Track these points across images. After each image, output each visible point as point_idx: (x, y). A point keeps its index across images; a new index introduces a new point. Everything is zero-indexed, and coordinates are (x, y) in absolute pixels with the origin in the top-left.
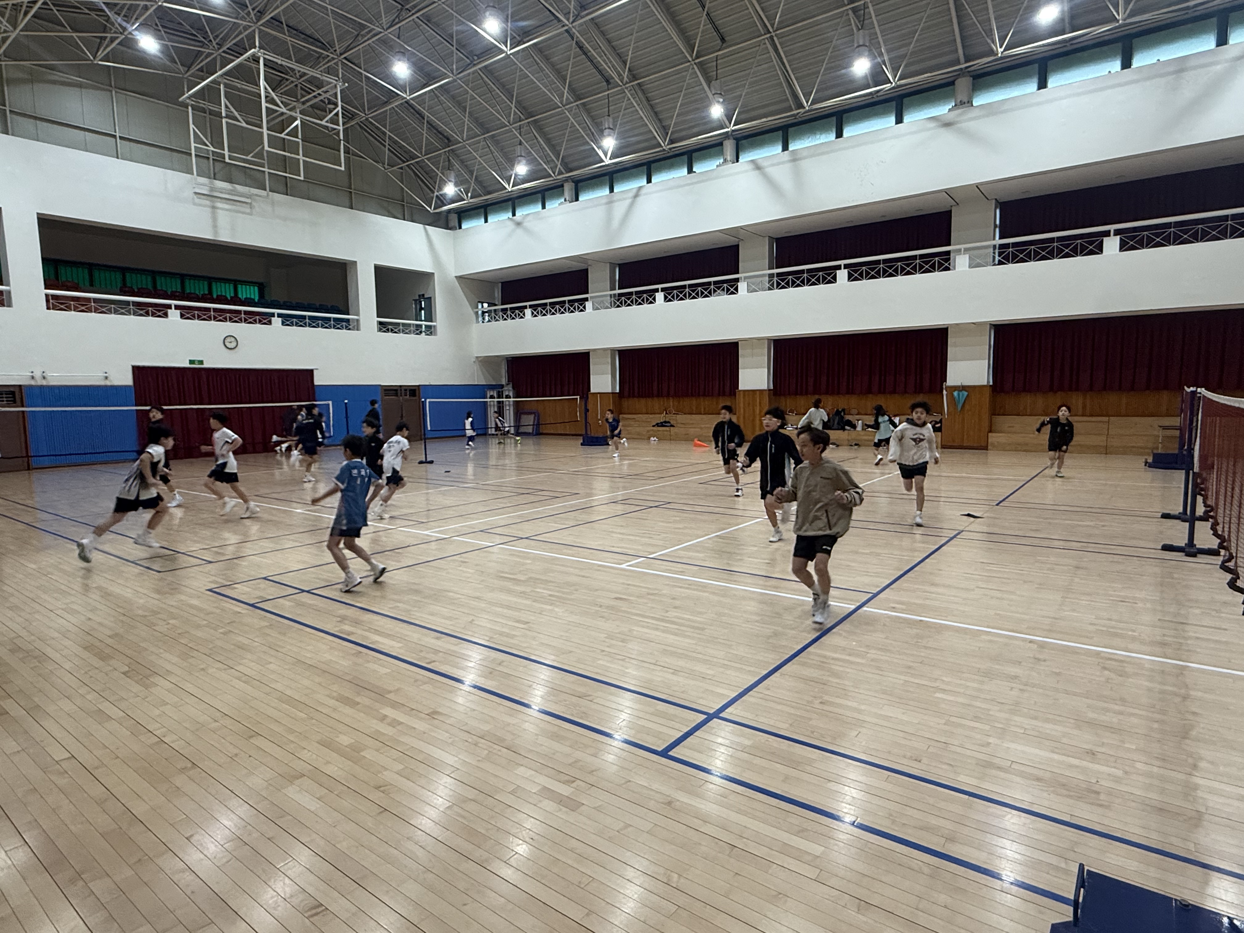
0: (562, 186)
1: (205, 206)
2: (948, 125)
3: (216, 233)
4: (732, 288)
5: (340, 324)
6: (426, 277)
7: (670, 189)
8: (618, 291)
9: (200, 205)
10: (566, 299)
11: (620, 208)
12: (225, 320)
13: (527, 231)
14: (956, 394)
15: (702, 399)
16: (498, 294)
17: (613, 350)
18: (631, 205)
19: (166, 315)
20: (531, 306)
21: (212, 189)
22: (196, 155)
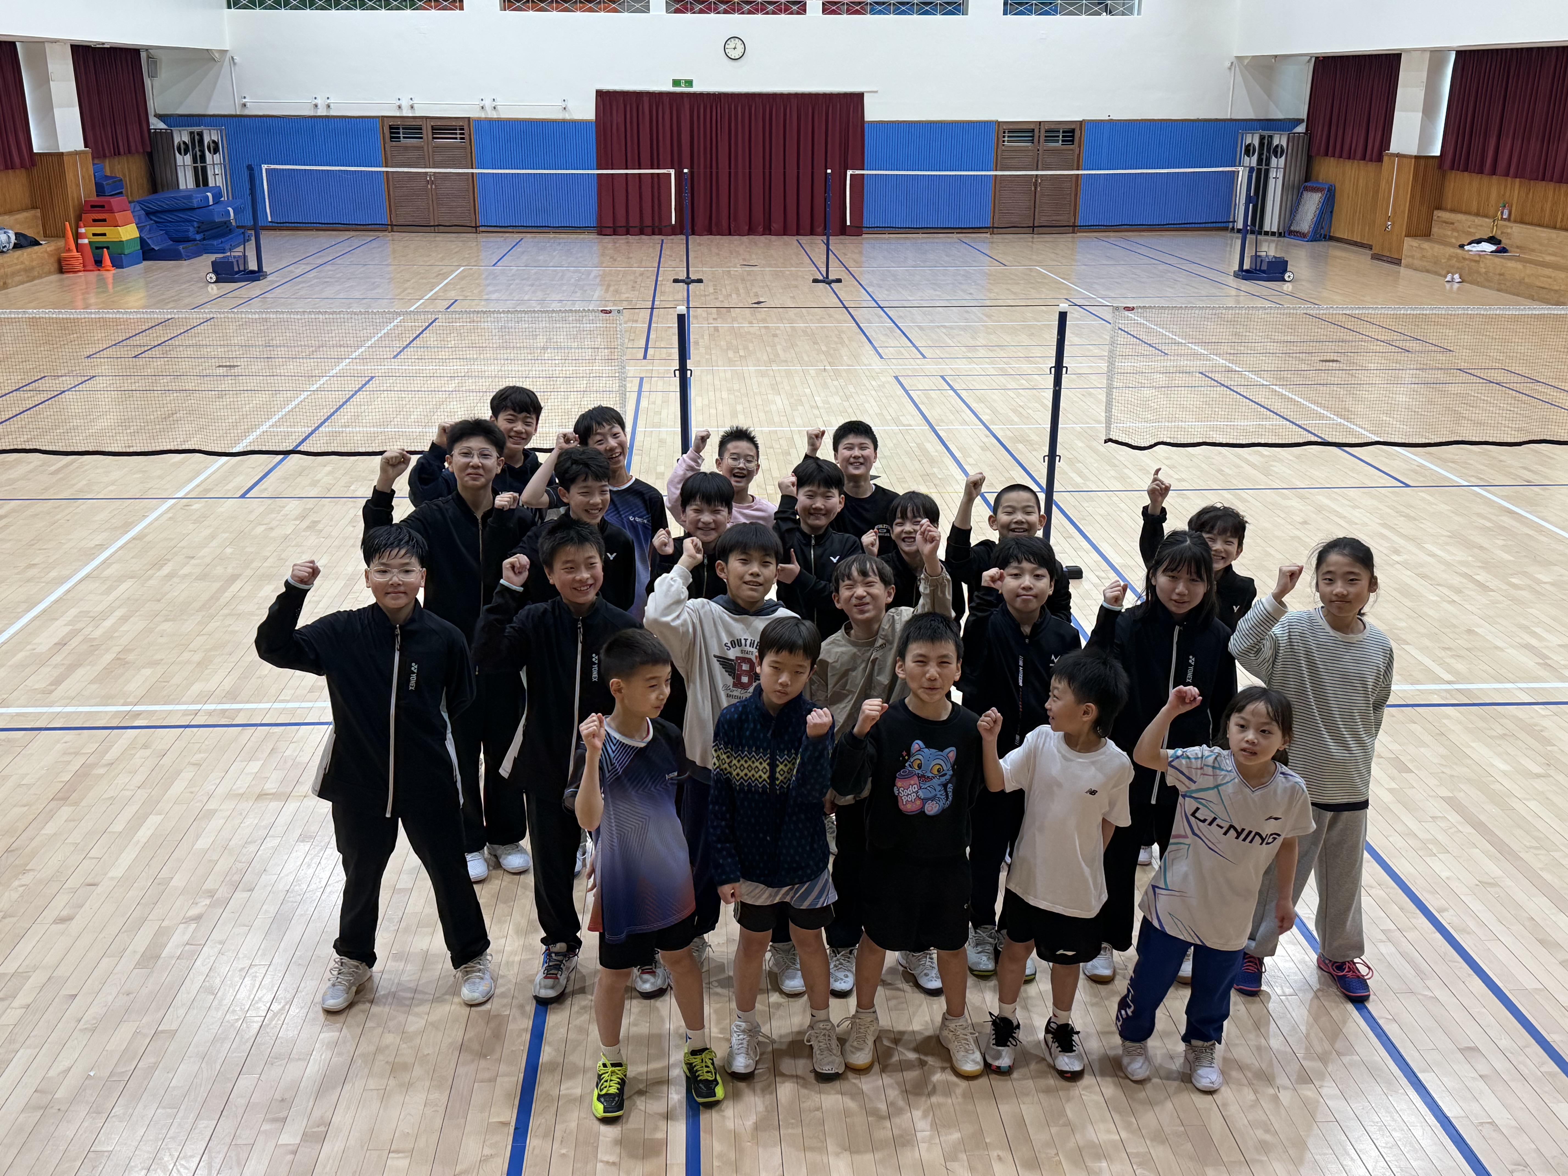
17: (1437, 53)
19: (647, 8)
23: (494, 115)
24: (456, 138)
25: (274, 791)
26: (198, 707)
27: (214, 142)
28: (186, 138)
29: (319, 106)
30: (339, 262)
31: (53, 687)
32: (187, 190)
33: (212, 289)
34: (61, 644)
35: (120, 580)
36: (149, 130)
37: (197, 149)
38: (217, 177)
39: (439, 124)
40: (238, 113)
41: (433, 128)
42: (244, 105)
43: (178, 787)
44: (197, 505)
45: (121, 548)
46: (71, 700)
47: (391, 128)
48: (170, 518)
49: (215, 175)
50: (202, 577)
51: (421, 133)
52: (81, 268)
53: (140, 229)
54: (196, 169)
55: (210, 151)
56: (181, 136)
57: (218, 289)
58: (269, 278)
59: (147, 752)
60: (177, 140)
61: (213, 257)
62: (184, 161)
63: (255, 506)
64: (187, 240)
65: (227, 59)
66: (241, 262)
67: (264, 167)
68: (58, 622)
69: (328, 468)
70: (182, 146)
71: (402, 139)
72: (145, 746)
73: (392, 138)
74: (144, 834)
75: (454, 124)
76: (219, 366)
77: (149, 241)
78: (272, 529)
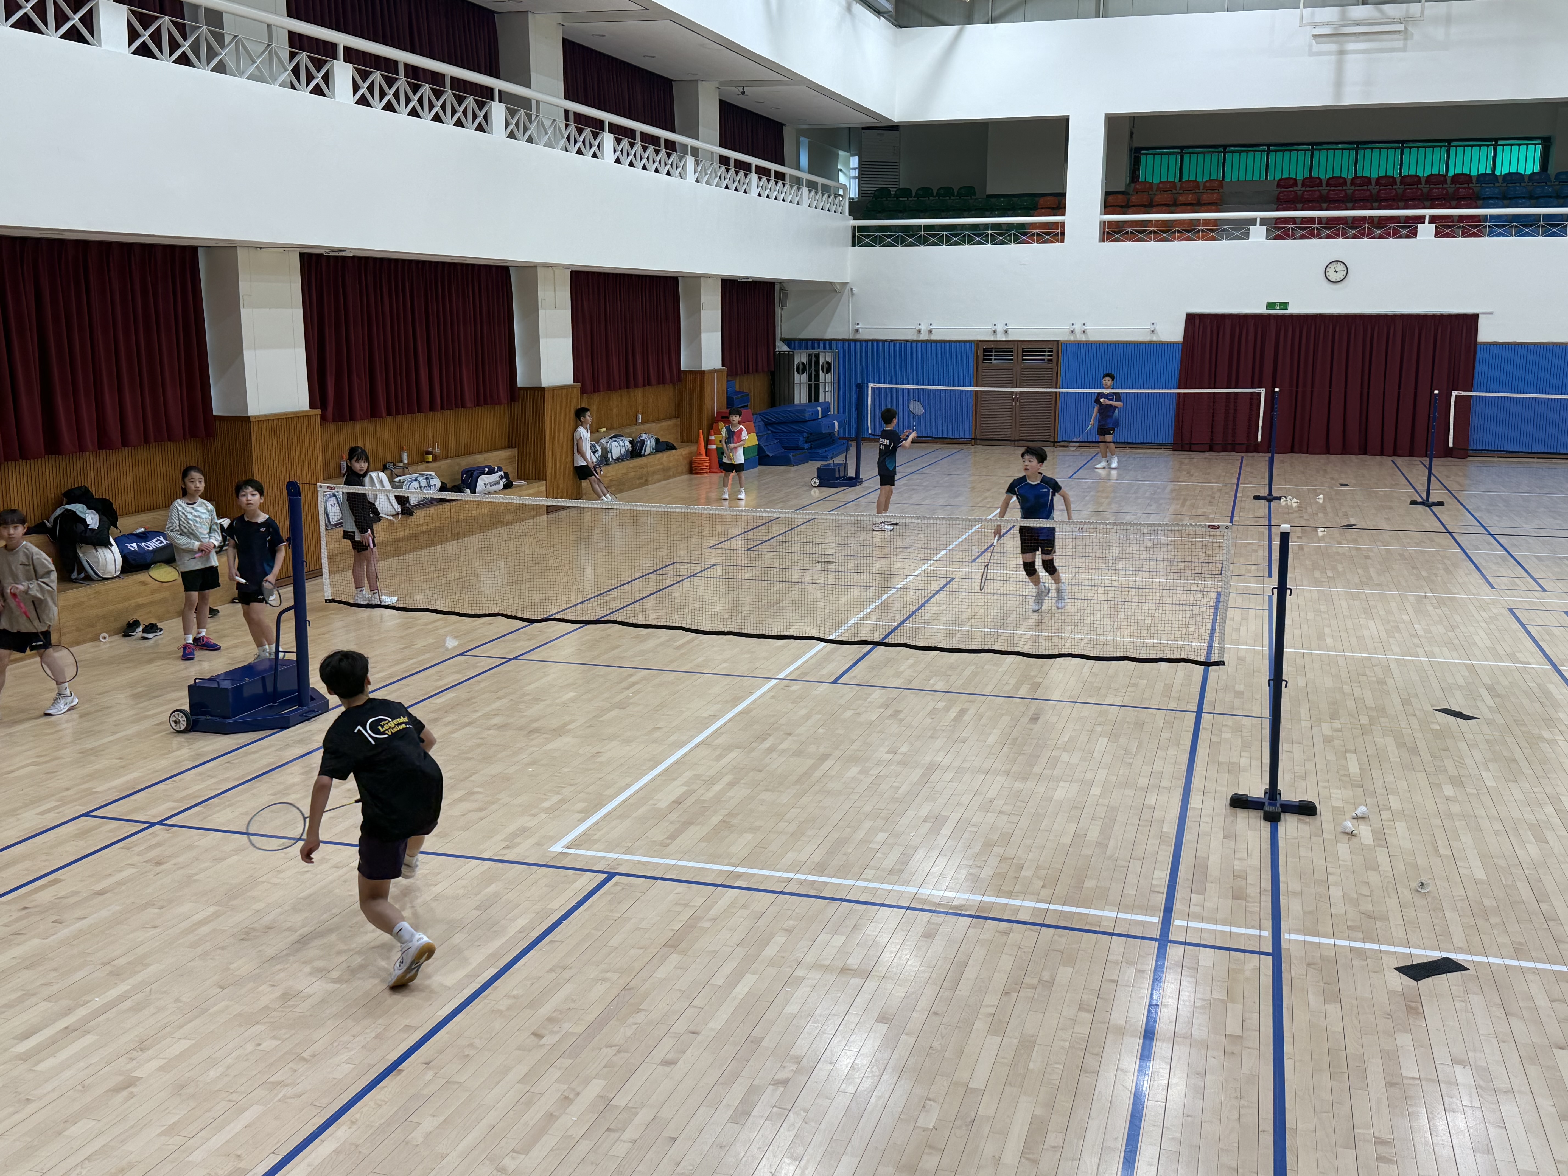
1: (1328, 54)
3: (1340, 94)
9: (1321, 54)
19: (1246, 236)
21: (1342, 23)
23: (1083, 338)
24: (1044, 360)
25: (856, 967)
26: (790, 875)
27: (828, 363)
28: (804, 360)
29: (922, 332)
30: (927, 471)
31: (670, 841)
32: (800, 405)
33: (815, 492)
34: (678, 802)
35: (729, 748)
36: (775, 352)
37: (813, 369)
38: (826, 394)
39: (1029, 347)
40: (851, 338)
41: (1024, 351)
42: (857, 331)
43: (770, 951)
44: (796, 687)
45: (730, 720)
46: (685, 854)
47: (985, 350)
48: (773, 697)
49: (825, 392)
50: (798, 753)
51: (1012, 356)
52: (707, 469)
53: (759, 438)
54: (810, 386)
55: (823, 371)
56: (801, 358)
57: (820, 493)
58: (865, 484)
59: (746, 912)
60: (797, 361)
61: (818, 464)
62: (801, 379)
63: (845, 692)
64: (796, 448)
65: (846, 291)
66: (842, 469)
67: (871, 385)
68: (676, 782)
69: (911, 661)
70: (801, 366)
71: (993, 361)
72: (744, 906)
73: (984, 359)
74: (741, 990)
75: (1044, 347)
76: (819, 562)
77: (765, 449)
78: (859, 714)
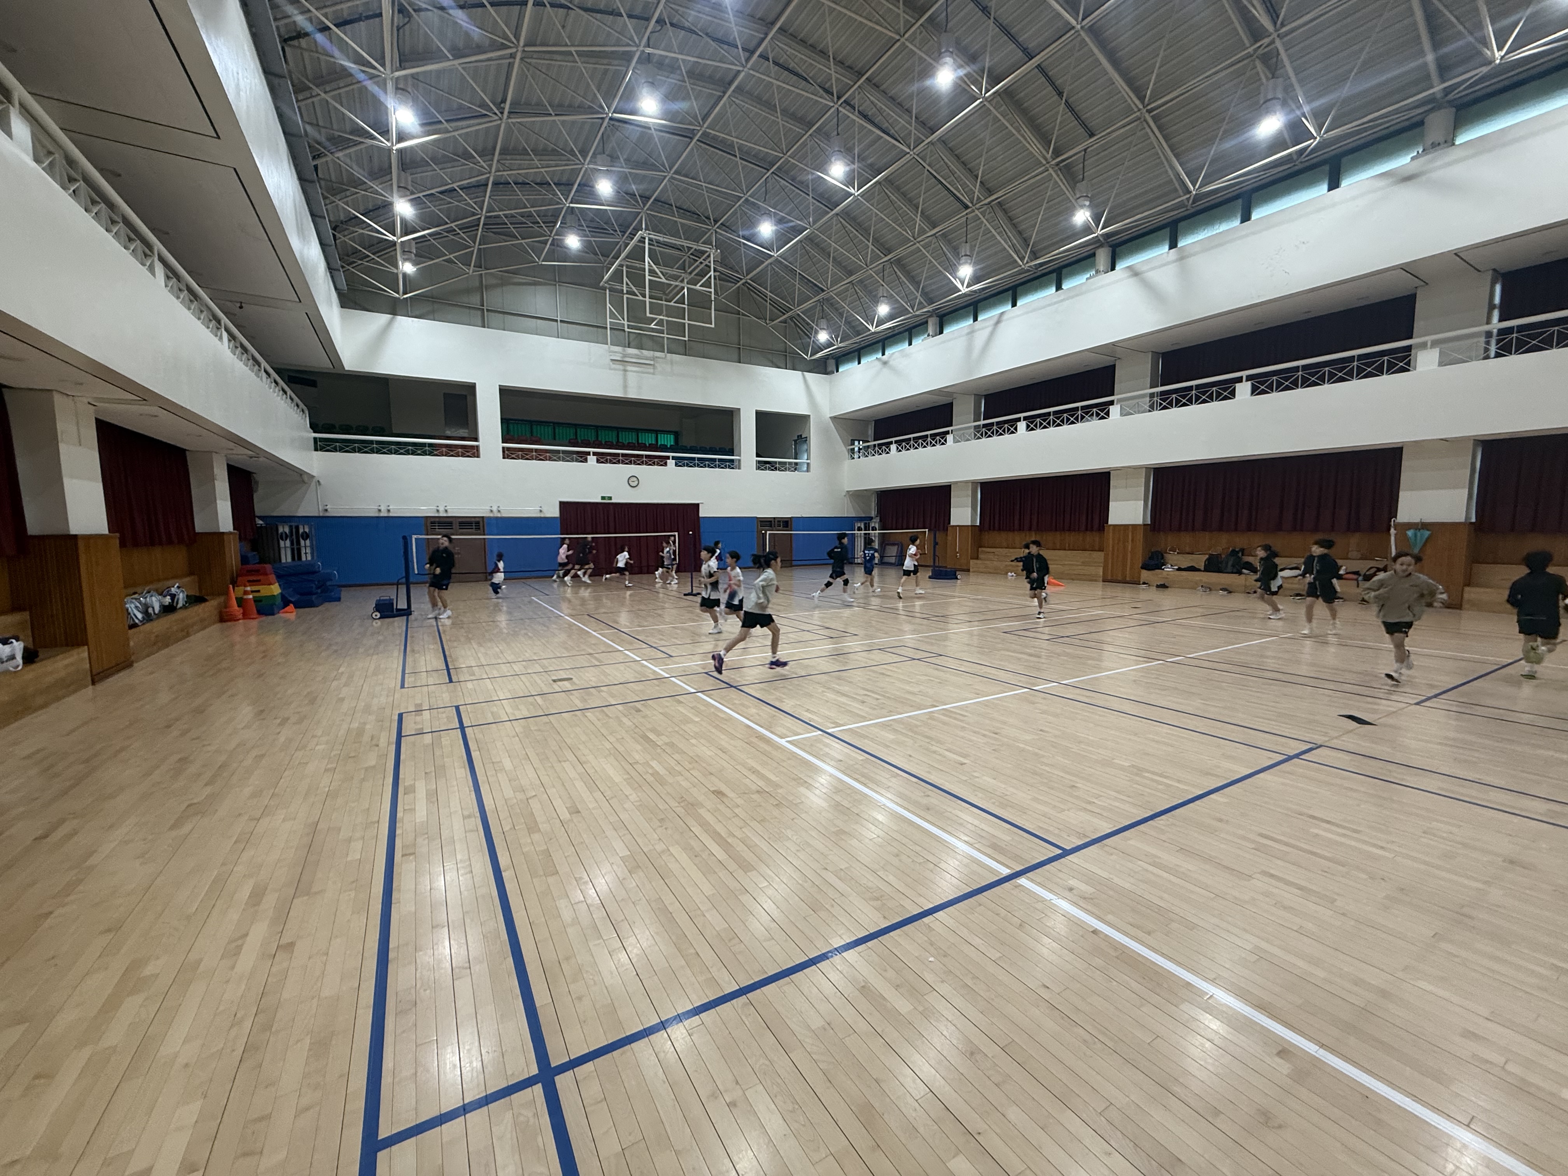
0: (927, 322)
1: (619, 370)
2: (1407, 178)
3: (625, 392)
4: (1103, 412)
5: (723, 464)
6: (803, 419)
7: (1034, 310)
8: (982, 422)
9: (615, 369)
10: (929, 433)
11: (981, 337)
12: (630, 463)
13: (894, 370)
14: (1410, 533)
15: (1067, 534)
16: (871, 432)
17: (974, 483)
18: (992, 334)
19: (586, 461)
20: (896, 442)
21: (625, 356)
22: (611, 329)
23: (499, 515)
24: (474, 529)
27: (306, 533)
28: (287, 530)
29: (382, 511)
38: (307, 555)
39: (464, 520)
40: (322, 515)
41: (457, 522)
42: (326, 510)
47: (431, 523)
51: (452, 526)
53: (281, 587)
54: (293, 550)
55: (303, 539)
56: (283, 529)
58: (417, 613)
62: (285, 544)
64: (311, 593)
65: (314, 482)
66: (395, 603)
67: (414, 537)
70: (284, 535)
73: (431, 529)
75: (473, 520)
77: (290, 595)
